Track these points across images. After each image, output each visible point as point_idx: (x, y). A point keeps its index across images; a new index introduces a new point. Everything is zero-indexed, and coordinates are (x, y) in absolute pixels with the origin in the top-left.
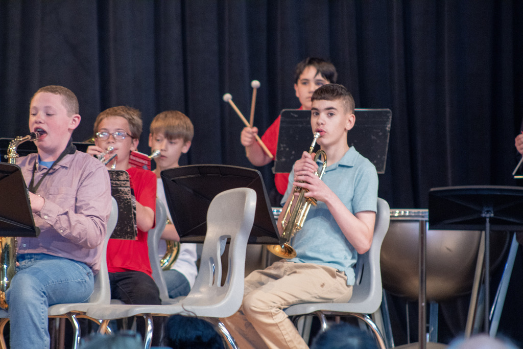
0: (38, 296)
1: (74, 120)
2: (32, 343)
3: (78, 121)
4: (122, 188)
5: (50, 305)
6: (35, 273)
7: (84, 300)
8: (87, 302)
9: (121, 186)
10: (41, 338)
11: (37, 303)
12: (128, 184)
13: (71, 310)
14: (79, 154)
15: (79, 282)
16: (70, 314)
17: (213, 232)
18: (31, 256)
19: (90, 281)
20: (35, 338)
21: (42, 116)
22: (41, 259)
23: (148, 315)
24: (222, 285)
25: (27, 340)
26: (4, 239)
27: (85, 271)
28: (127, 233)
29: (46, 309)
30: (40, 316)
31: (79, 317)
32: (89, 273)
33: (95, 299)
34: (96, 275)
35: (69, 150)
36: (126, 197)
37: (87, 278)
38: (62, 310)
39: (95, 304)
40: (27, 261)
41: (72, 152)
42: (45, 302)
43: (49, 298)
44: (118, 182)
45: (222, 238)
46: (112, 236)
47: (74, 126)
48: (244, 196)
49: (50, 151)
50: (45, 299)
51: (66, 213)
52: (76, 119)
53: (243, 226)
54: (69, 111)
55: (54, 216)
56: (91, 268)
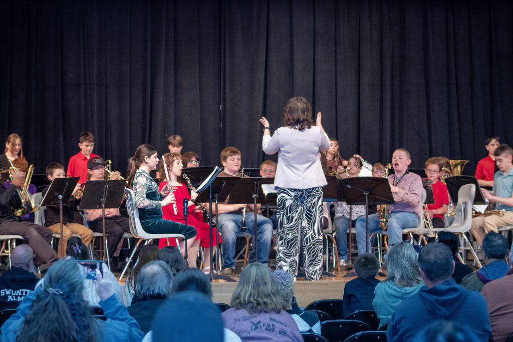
0: (398, 225)
5: (403, 229)
7: (415, 227)
11: (398, 228)
12: (431, 184)
13: (410, 231)
14: (411, 173)
15: (413, 221)
16: (409, 232)
17: (460, 200)
19: (417, 220)
21: (398, 159)
22: (399, 213)
24: (464, 220)
26: (383, 205)
29: (401, 230)
30: (399, 233)
31: (412, 233)
34: (419, 218)
35: (407, 172)
37: (416, 219)
38: (406, 231)
39: (419, 228)
40: (394, 213)
41: (408, 173)
42: (401, 228)
43: (402, 226)
44: (427, 183)
45: (464, 203)
47: (409, 164)
48: (471, 187)
49: (399, 171)
51: (407, 194)
52: (410, 161)
53: (471, 198)
54: (407, 158)
55: (402, 195)
56: (417, 215)
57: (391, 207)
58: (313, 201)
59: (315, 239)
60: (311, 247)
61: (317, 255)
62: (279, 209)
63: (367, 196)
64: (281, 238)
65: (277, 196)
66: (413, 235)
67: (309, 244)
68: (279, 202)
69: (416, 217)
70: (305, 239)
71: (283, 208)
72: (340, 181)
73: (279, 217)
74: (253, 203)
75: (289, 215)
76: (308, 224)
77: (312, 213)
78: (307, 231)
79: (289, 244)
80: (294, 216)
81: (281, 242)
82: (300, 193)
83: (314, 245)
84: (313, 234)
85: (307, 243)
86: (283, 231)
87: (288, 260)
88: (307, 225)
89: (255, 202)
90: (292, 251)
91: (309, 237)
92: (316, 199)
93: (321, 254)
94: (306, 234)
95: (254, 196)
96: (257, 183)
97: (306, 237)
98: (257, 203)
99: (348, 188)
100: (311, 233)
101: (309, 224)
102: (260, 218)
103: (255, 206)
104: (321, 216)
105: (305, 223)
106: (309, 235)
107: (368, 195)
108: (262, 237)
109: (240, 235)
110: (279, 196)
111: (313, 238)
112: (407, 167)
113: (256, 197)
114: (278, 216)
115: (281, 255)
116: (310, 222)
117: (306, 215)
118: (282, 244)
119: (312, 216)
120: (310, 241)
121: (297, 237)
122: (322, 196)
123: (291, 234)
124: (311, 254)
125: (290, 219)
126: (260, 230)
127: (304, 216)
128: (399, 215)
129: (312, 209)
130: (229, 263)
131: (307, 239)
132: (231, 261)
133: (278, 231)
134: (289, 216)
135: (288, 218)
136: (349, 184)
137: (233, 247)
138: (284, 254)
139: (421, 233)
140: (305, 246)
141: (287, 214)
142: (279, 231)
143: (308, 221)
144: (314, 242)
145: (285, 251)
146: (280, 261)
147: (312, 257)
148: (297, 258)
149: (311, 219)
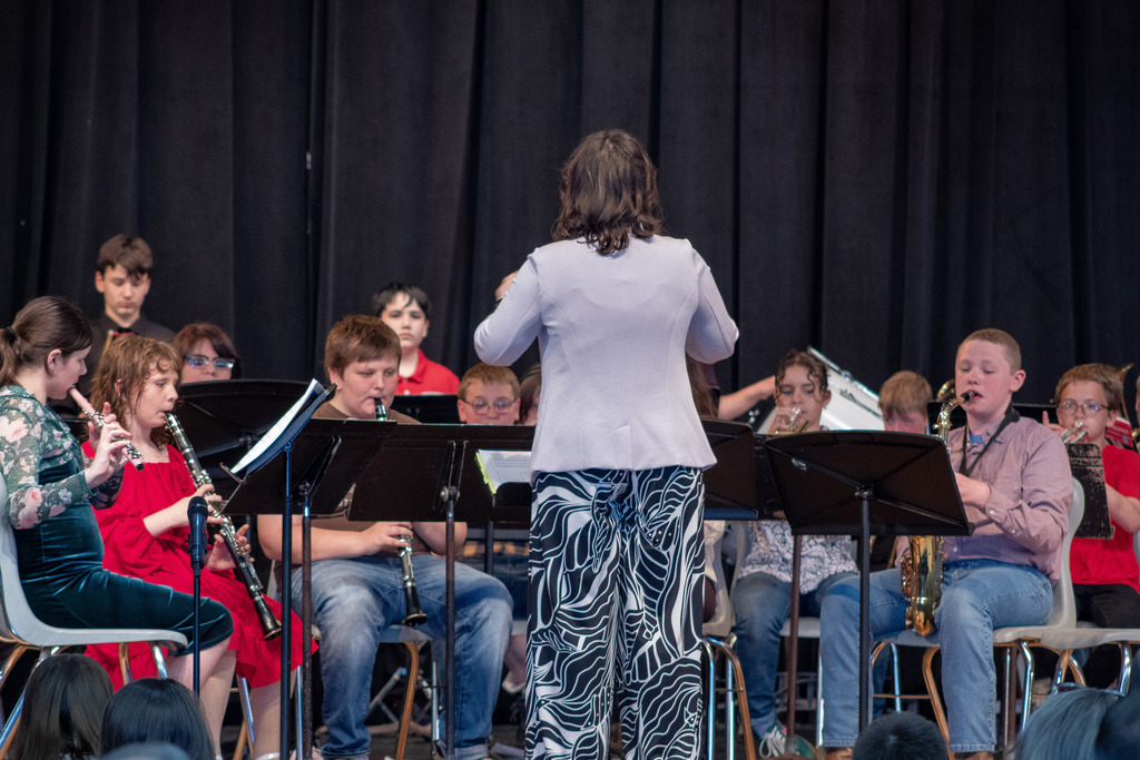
0: (979, 616)
1: (1017, 378)
2: (973, 678)
3: (1022, 380)
4: (1092, 469)
5: (995, 629)
6: (973, 586)
7: (1040, 621)
8: (1044, 624)
9: (1090, 465)
10: (986, 673)
11: (979, 625)
12: (1101, 462)
13: (1021, 636)
14: (1024, 421)
15: (1033, 597)
16: (1019, 641)
18: (964, 564)
19: (1048, 596)
20: (978, 673)
21: (977, 373)
22: (979, 567)
23: (1124, 643)
25: (966, 677)
26: (922, 539)
27: (1040, 581)
28: (1100, 529)
29: (990, 632)
30: (983, 642)
31: (1031, 645)
32: (1045, 584)
33: (1056, 621)
34: (1056, 586)
35: (1011, 416)
36: (1097, 479)
37: (1044, 592)
38: (1008, 635)
39: (1054, 627)
40: (961, 569)
41: (1015, 421)
42: (988, 624)
43: (994, 618)
44: (1086, 460)
46: (1078, 534)
47: (1016, 386)
50: (989, 619)
51: (1019, 508)
52: (1020, 377)
54: (1012, 367)
55: (1003, 511)
56: (1048, 576)
57: (951, 547)
58: (670, 520)
59: (673, 660)
60: (657, 691)
61: (680, 722)
62: (538, 544)
63: (865, 503)
64: (548, 655)
65: (532, 498)
66: (1032, 650)
67: (650, 677)
68: (539, 516)
69: (1045, 585)
70: (635, 659)
71: (557, 538)
72: (768, 443)
73: (539, 575)
74: (443, 518)
75: (577, 566)
76: (647, 602)
77: (665, 562)
78: (643, 628)
79: (576, 676)
80: (595, 571)
81: (546, 668)
82: (618, 486)
83: (668, 681)
84: (666, 643)
85: (643, 676)
86: (552, 627)
87: (572, 737)
88: (642, 605)
89: (451, 515)
90: (585, 703)
91: (651, 650)
92: (678, 512)
93: (691, 718)
94: (640, 643)
95: (445, 493)
96: (460, 446)
97: (640, 652)
98: (457, 518)
99: (798, 469)
100: (658, 635)
101: (653, 605)
102: (468, 575)
103: (450, 531)
104: (696, 577)
105: (637, 600)
106: (653, 643)
107: (868, 499)
108: (470, 647)
109: (389, 639)
110: (543, 497)
111: (665, 658)
112: (1009, 397)
113: (450, 497)
114: (535, 570)
115: (546, 715)
116: (655, 595)
117: (641, 569)
118: (549, 677)
119: (662, 573)
120: (654, 668)
121: (603, 652)
122: (701, 500)
123: (582, 638)
124: (659, 718)
125: (579, 584)
126: (466, 621)
127: (634, 573)
128: (980, 574)
129: (665, 547)
130: (347, 740)
131: (642, 659)
132: (352, 736)
133: (532, 625)
134: (579, 571)
135: (573, 578)
136: (799, 458)
137: (363, 683)
138: (557, 711)
139: (1067, 647)
140: (637, 686)
141: (570, 564)
142: (540, 625)
143: (647, 591)
144: (668, 669)
145: (559, 701)
146: (540, 740)
147: (662, 729)
148: (601, 729)
149: (659, 585)
